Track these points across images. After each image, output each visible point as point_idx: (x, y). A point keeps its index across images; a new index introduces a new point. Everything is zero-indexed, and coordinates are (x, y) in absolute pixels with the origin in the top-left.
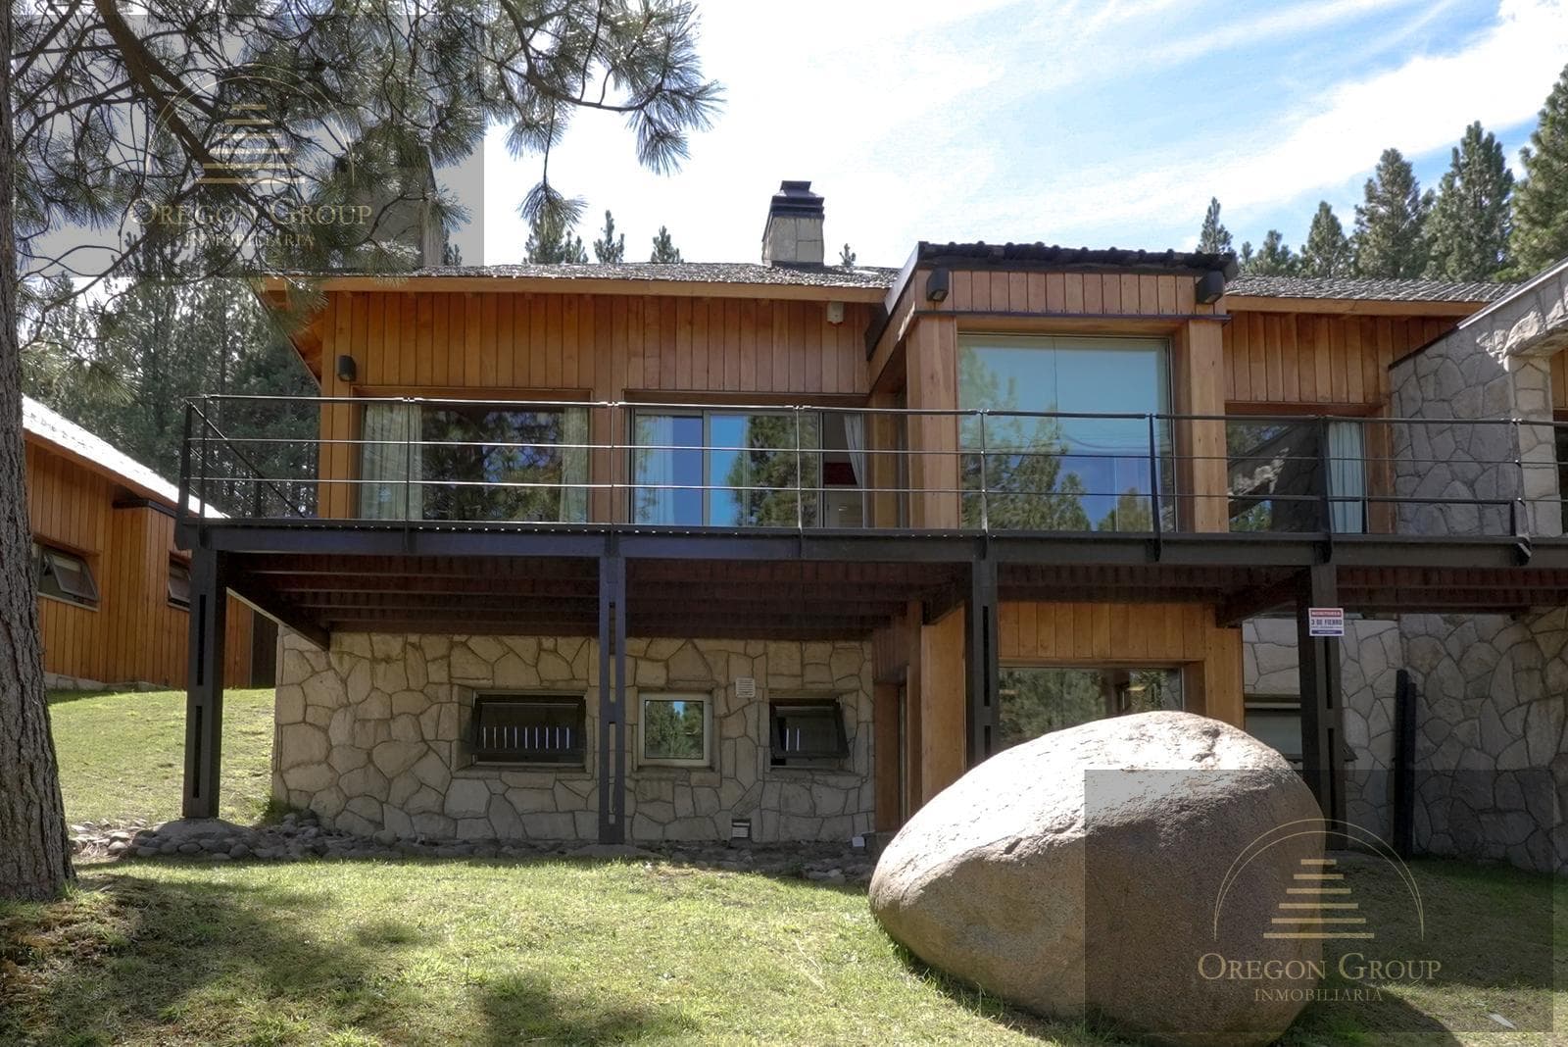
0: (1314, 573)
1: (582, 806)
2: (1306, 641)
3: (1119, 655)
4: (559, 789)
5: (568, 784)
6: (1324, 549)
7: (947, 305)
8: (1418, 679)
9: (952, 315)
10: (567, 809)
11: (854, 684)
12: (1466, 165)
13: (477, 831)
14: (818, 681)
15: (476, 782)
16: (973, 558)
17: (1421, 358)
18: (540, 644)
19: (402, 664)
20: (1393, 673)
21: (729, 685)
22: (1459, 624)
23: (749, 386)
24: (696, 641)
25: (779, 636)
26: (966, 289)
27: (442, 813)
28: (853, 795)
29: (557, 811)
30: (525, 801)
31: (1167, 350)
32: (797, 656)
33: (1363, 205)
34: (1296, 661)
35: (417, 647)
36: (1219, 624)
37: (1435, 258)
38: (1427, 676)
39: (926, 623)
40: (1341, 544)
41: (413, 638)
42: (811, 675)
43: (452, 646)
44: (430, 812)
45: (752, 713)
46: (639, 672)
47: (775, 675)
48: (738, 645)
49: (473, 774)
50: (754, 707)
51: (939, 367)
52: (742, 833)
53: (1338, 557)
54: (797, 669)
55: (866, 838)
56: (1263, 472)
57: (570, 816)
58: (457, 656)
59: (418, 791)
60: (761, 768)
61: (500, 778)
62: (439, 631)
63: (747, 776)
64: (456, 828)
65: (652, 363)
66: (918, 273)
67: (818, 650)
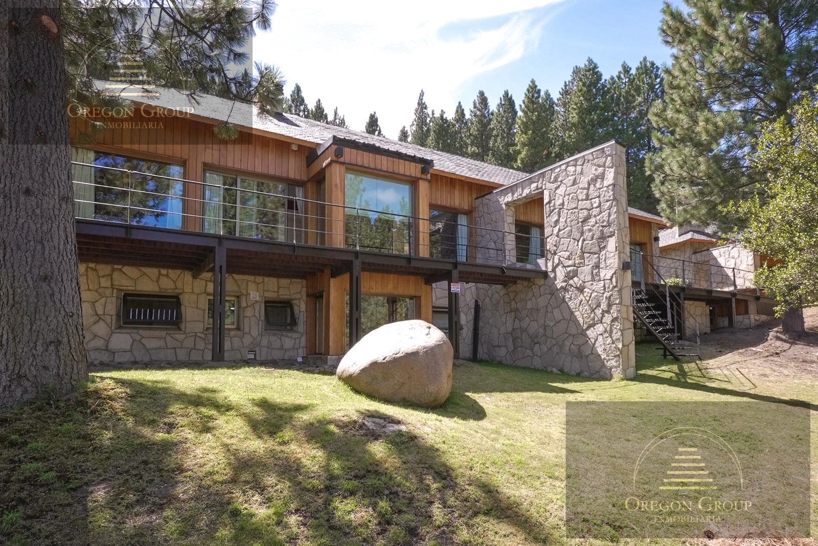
0: (453, 272)
1: (180, 346)
2: (450, 293)
3: (396, 292)
4: (168, 338)
5: (173, 335)
6: (455, 265)
7: (342, 160)
8: (480, 303)
9: (343, 163)
10: (172, 347)
11: (298, 296)
12: (504, 105)
13: (126, 358)
14: (284, 294)
15: (126, 335)
16: (353, 259)
17: (483, 198)
18: (160, 271)
19: (85, 277)
20: (474, 301)
21: (248, 294)
22: (491, 287)
23: (258, 170)
24: (234, 275)
25: (269, 275)
26: (349, 155)
27: (107, 349)
28: (298, 341)
29: (167, 348)
30: (151, 344)
31: (412, 186)
32: (276, 284)
33: (472, 109)
34: (447, 296)
35: (94, 270)
36: (426, 284)
37: (494, 136)
38: (482, 302)
39: (332, 277)
40: (460, 264)
41: (92, 265)
42: (282, 292)
43: (113, 270)
44: (99, 349)
45: (257, 307)
46: (208, 287)
47: (268, 291)
48: (252, 278)
49: (124, 331)
50: (258, 304)
51: (338, 182)
52: (252, 357)
53: (460, 268)
54: (276, 289)
55: (303, 358)
56: (439, 225)
57: (173, 351)
58: (116, 275)
59: (93, 340)
60: (260, 329)
61: (138, 333)
62: (106, 263)
63: (255, 333)
64: (114, 357)
65: (216, 153)
66: (332, 146)
67: (284, 282)
